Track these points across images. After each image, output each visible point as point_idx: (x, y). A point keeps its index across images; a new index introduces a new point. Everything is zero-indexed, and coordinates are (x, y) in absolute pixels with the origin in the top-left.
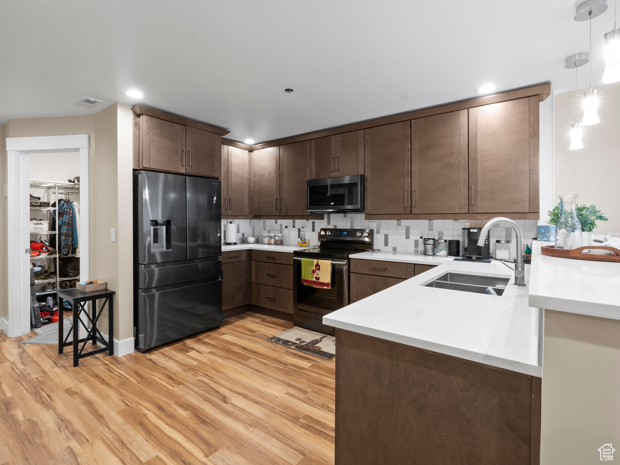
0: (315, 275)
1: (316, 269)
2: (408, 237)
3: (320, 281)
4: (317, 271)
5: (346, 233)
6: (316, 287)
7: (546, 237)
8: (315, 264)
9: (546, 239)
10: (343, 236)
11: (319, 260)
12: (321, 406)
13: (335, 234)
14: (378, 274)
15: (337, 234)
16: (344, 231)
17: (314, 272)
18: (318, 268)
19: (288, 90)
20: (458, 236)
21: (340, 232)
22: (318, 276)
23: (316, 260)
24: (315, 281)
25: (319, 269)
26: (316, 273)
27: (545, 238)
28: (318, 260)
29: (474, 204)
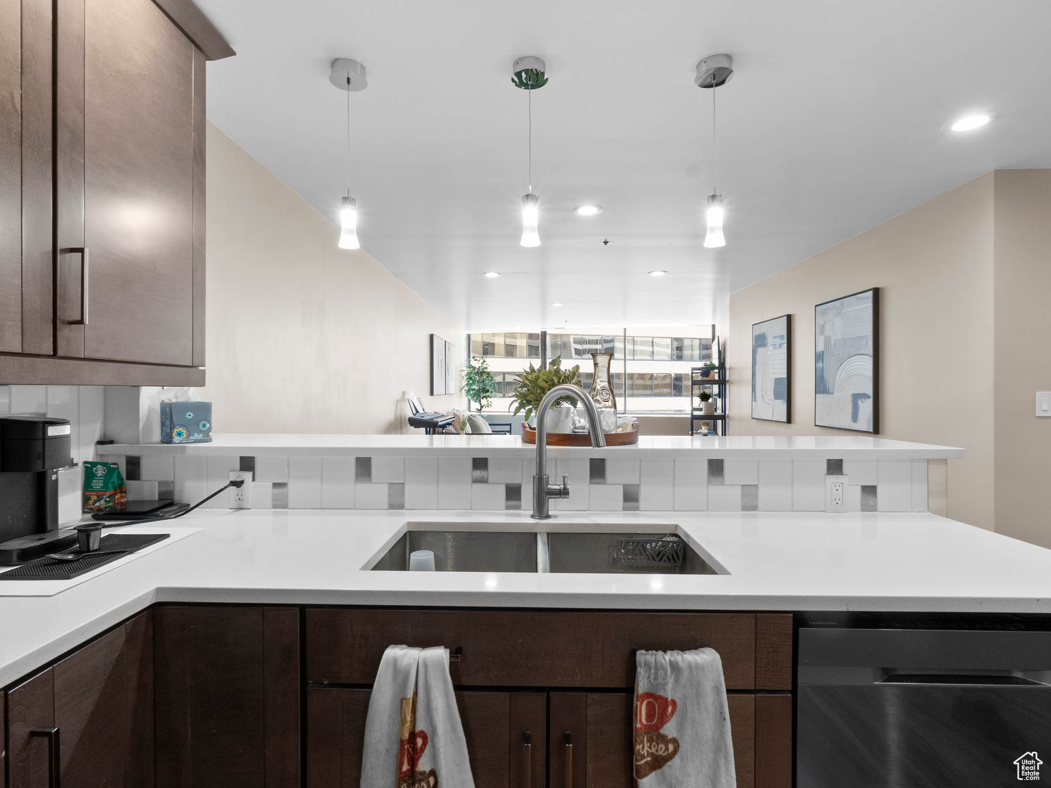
7: (200, 432)
9: (201, 436)
27: (196, 434)
29: (81, 322)
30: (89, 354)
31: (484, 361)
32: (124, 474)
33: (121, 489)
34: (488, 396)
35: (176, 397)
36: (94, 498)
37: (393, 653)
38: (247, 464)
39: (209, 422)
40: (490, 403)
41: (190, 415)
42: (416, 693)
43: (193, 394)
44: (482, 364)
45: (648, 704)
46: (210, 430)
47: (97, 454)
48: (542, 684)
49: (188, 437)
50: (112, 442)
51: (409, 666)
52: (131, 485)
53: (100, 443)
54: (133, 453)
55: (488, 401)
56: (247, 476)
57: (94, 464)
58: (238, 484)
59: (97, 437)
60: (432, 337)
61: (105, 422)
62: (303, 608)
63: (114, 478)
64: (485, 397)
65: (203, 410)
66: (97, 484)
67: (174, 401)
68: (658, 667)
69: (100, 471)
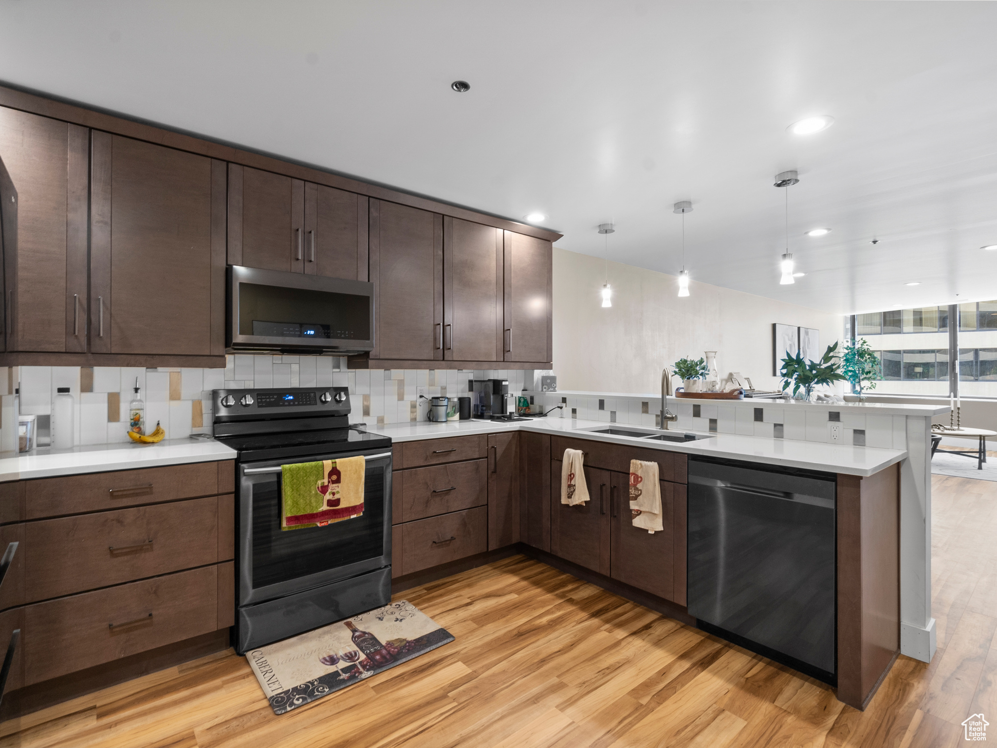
0: (328, 496)
1: (329, 482)
2: (401, 398)
3: (342, 505)
4: (331, 486)
5: (291, 398)
6: (323, 524)
7: (552, 388)
8: (328, 470)
9: (552, 389)
10: (286, 403)
11: (337, 460)
12: (603, 676)
13: (264, 400)
14: (440, 462)
15: (268, 400)
16: (287, 394)
17: (324, 489)
18: (334, 477)
19: (463, 86)
20: (463, 391)
21: (275, 397)
22: (337, 496)
23: (330, 461)
24: (326, 511)
25: (338, 481)
26: (329, 491)
28: (334, 461)
29: (510, 351)
30: (512, 360)
31: (865, 342)
32: (529, 402)
33: (528, 407)
34: (871, 377)
35: (546, 374)
36: (520, 409)
37: (568, 450)
38: (564, 400)
39: (556, 384)
40: (874, 385)
41: (549, 381)
42: (572, 462)
43: (551, 373)
44: (862, 345)
45: (634, 477)
46: (556, 387)
47: (522, 394)
48: (609, 468)
49: (548, 389)
50: (526, 390)
51: (571, 453)
52: (531, 406)
53: (523, 390)
54: (532, 395)
55: (872, 383)
56: (564, 405)
57: (521, 397)
58: (561, 408)
59: (522, 389)
60: (774, 326)
61: (525, 383)
62: (551, 435)
63: (526, 403)
64: (865, 378)
65: (553, 379)
66: (521, 405)
67: (545, 375)
68: (636, 464)
69: (522, 400)
